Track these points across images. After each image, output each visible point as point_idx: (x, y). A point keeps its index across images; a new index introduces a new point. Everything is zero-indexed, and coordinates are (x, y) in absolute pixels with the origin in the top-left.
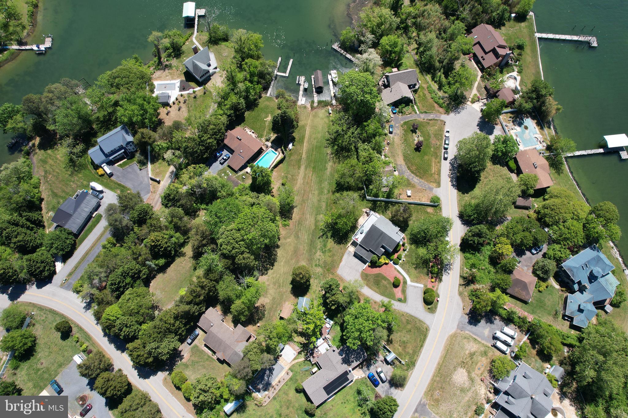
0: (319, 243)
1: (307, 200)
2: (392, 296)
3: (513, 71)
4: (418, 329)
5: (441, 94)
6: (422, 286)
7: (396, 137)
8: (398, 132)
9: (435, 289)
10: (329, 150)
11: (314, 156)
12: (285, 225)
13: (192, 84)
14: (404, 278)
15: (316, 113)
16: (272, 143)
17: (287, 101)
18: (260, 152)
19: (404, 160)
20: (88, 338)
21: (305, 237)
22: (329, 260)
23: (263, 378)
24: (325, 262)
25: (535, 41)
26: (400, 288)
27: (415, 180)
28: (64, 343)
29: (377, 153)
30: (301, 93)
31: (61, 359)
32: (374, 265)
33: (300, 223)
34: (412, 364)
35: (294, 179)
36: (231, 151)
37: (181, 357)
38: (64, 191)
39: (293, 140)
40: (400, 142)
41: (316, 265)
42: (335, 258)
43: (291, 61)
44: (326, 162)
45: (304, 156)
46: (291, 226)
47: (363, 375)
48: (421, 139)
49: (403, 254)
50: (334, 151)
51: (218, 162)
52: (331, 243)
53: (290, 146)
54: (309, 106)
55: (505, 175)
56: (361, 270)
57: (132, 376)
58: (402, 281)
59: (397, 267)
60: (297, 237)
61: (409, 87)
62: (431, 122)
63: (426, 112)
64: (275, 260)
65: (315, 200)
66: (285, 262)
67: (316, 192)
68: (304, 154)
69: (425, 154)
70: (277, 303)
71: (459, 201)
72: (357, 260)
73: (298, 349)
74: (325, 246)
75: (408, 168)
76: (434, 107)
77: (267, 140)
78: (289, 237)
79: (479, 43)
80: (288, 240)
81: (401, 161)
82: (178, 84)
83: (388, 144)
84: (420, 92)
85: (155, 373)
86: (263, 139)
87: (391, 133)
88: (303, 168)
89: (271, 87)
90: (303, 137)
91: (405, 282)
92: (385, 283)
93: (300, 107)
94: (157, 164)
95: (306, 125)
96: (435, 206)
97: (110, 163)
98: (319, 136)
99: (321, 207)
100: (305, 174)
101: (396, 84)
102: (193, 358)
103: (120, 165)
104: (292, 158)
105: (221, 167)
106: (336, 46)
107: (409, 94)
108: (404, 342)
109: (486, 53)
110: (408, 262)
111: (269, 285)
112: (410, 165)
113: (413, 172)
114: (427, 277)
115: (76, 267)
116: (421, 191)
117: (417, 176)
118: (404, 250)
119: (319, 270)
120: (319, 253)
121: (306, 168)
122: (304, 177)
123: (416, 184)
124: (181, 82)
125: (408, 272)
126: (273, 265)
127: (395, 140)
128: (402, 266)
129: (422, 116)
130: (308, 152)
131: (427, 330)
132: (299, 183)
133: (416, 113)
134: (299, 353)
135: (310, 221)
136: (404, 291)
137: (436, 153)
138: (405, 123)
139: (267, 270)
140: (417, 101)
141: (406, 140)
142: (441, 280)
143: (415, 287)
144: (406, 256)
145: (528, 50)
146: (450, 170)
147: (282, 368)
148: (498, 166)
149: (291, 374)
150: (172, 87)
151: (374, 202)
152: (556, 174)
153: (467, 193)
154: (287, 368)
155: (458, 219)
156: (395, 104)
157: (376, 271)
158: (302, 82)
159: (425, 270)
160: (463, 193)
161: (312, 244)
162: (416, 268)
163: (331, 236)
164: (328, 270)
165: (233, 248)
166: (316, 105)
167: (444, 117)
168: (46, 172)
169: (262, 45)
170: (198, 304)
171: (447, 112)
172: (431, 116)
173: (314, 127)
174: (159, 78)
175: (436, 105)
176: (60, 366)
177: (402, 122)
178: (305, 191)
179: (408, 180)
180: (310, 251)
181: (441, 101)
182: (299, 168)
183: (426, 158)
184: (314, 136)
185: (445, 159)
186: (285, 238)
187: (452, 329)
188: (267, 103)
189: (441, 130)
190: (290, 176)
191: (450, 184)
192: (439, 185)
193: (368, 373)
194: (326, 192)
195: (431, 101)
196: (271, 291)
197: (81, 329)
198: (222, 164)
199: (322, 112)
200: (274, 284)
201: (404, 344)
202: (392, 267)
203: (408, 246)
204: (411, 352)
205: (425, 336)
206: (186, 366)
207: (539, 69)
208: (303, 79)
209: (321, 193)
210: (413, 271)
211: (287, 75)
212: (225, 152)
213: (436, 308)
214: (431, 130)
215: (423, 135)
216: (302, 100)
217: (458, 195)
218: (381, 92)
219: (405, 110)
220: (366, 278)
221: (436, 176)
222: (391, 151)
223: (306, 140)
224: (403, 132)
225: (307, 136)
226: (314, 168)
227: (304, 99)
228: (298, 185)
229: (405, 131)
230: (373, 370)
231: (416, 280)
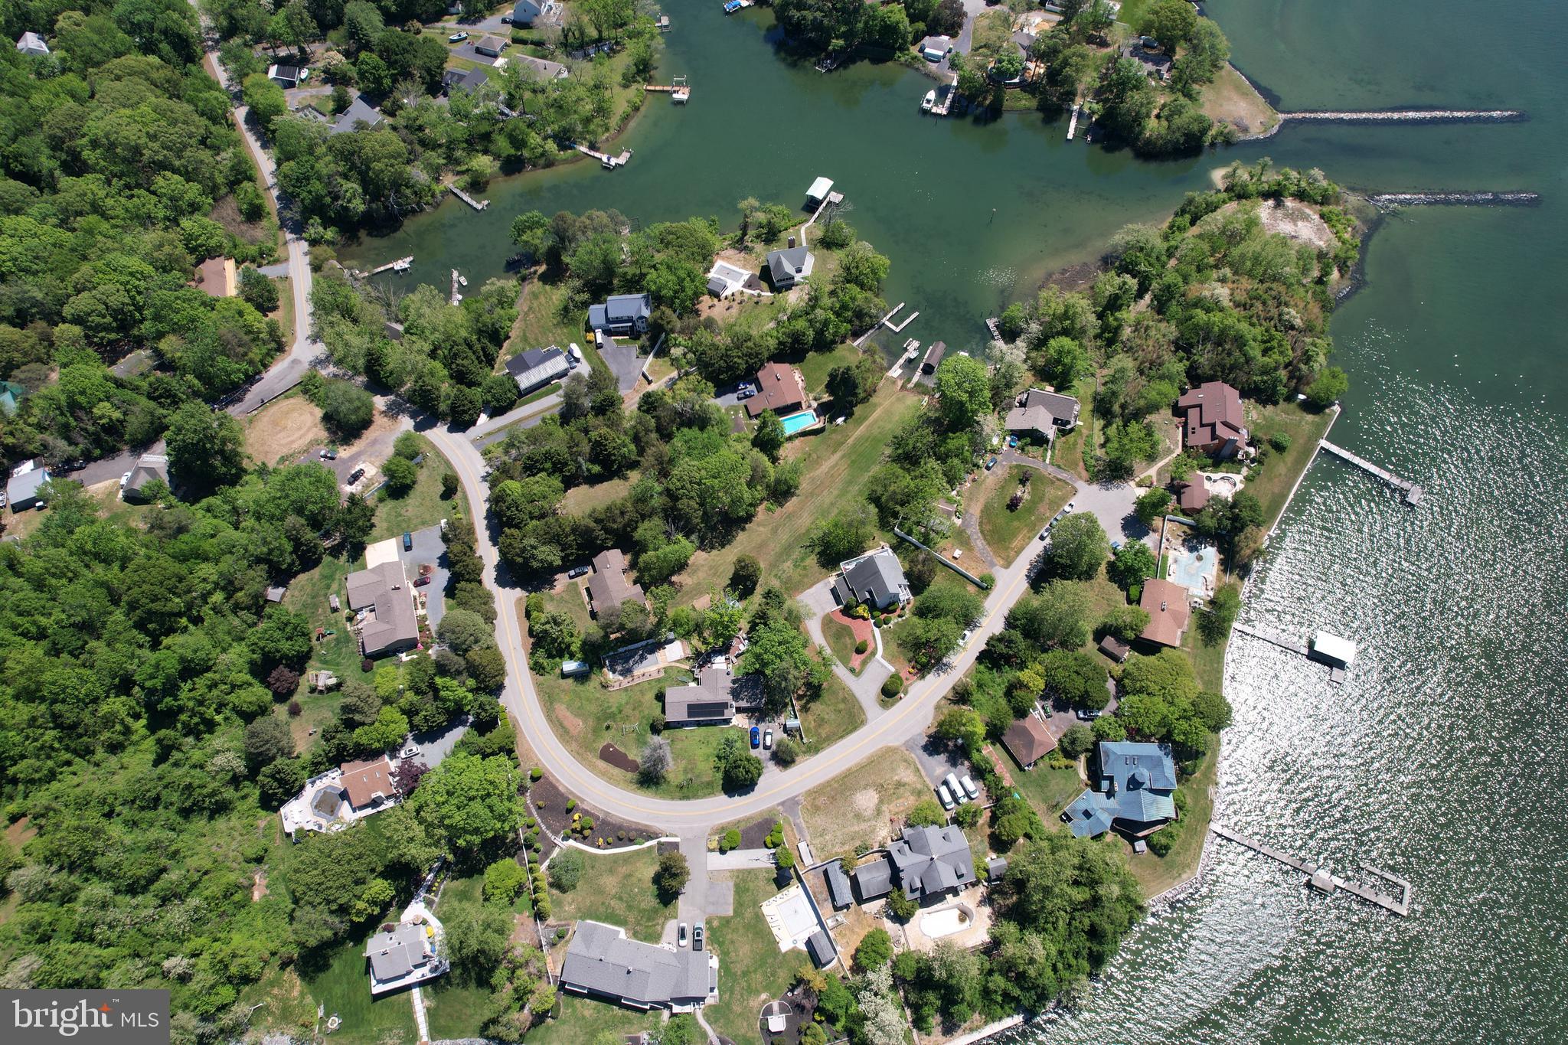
0: (797, 553)
1: (818, 495)
2: (845, 660)
3: (1239, 473)
4: (852, 715)
5: (1099, 452)
6: (893, 669)
7: (991, 477)
8: (1000, 472)
9: (906, 683)
10: (888, 451)
11: (863, 447)
12: (769, 510)
13: (764, 285)
14: (876, 648)
15: (904, 396)
16: (819, 404)
17: (874, 362)
18: (796, 407)
19: (982, 511)
20: (468, 510)
21: (784, 537)
22: (796, 577)
23: (627, 661)
24: (789, 578)
25: (1312, 450)
26: (862, 656)
27: (979, 543)
28: (441, 502)
29: (948, 482)
30: (901, 361)
31: (427, 517)
32: (848, 611)
33: (790, 516)
34: (814, 749)
35: (818, 462)
36: (760, 389)
37: (552, 587)
38: (536, 339)
39: (849, 415)
40: (994, 486)
41: (776, 576)
42: (806, 580)
43: (916, 314)
44: (874, 462)
45: (850, 441)
46: (776, 514)
47: (746, 726)
48: (1026, 496)
49: (894, 619)
50: (894, 454)
51: (735, 395)
52: (812, 560)
53: (840, 420)
54: (900, 383)
55: (1115, 598)
56: (828, 610)
57: (489, 576)
58: (869, 650)
59: (876, 631)
60: (775, 531)
61: (1055, 421)
62: (1057, 482)
63: (1059, 467)
64: (729, 542)
65: (827, 501)
67: (836, 492)
68: (852, 438)
69: (1018, 518)
70: (698, 591)
71: (1022, 598)
72: (831, 597)
73: (689, 653)
74: (803, 559)
75: (981, 523)
76: (1077, 465)
77: (815, 399)
78: (764, 526)
79: (1200, 406)
80: (762, 529)
81: (976, 510)
82: (746, 277)
83: (974, 480)
84: (1071, 437)
85: (513, 586)
86: (811, 396)
87: (988, 468)
88: (838, 454)
89: (866, 335)
90: (866, 418)
91: (874, 653)
92: (848, 641)
93: (887, 379)
94: (660, 361)
95: (880, 404)
96: (982, 588)
97: (607, 332)
98: (888, 426)
99: (830, 511)
100: (837, 464)
101: (1037, 407)
102: (563, 593)
103: (617, 341)
104: (833, 436)
105: (736, 402)
106: (991, 323)
107: (1051, 432)
108: (823, 719)
109: (1202, 425)
110: (895, 632)
111: (703, 565)
112: (985, 521)
113: (982, 532)
114: (906, 663)
115: (500, 430)
116: (977, 560)
117: (985, 539)
118: (900, 616)
120: (789, 564)
121: (843, 457)
122: (833, 467)
123: (976, 548)
124: (752, 276)
125: (885, 644)
126: (723, 546)
127: (988, 480)
128: (883, 634)
129: (1050, 469)
130: (858, 439)
131: (863, 723)
132: (820, 469)
133: (1044, 460)
134: (687, 658)
135: (804, 521)
136: (864, 663)
137: (1034, 525)
138: (1018, 466)
139: (712, 548)
140: (1058, 446)
141: (1003, 487)
142: (923, 677)
143: (883, 666)
144: (897, 623)
145: (1289, 457)
146: (1039, 555)
147: (656, 663)
148: (1115, 586)
149: (662, 674)
150: (736, 276)
151: (902, 540)
154: (662, 665)
155: (1004, 615)
156: (1019, 434)
157: (847, 621)
158: (910, 348)
159: (911, 654)
160: (1034, 590)
161: (787, 550)
162: (899, 645)
163: (818, 553)
164: (786, 589)
165: (683, 487)
166: (910, 385)
167: (1081, 485)
168: (530, 308)
169: (884, 276)
170: (607, 531)
171: (1090, 481)
172: (1064, 475)
173: (888, 413)
174: (728, 259)
175: (1081, 464)
176: (424, 523)
177: (1014, 463)
178: (822, 482)
179: (969, 537)
180: (780, 555)
181: (1093, 462)
182: (834, 452)
183: (1016, 524)
184: (880, 423)
185: (1042, 538)
186: (759, 525)
187: (896, 741)
188: (847, 354)
189: (1064, 498)
190: (815, 456)
191: (1025, 572)
192: (1008, 565)
193: (753, 726)
195: (1079, 455)
196: (701, 575)
197: (465, 498)
198: (739, 399)
199: (912, 399)
200: (711, 568)
201: (821, 722)
202: (870, 626)
203: (908, 613)
205: (855, 729)
206: (552, 598)
207: (1290, 490)
208: (916, 344)
210: (893, 647)
211: (897, 330)
212: (752, 387)
213: (892, 705)
214: (1051, 493)
215: (1033, 493)
216: (896, 372)
217: (1026, 592)
218: (1010, 409)
219: (1030, 448)
220: (827, 622)
221: (1012, 553)
222: (971, 491)
223: (867, 423)
224: (1007, 476)
225: (871, 419)
226: (853, 462)
227: (900, 371)
228: (818, 472)
229: (1011, 476)
230: (762, 727)
231: (890, 658)
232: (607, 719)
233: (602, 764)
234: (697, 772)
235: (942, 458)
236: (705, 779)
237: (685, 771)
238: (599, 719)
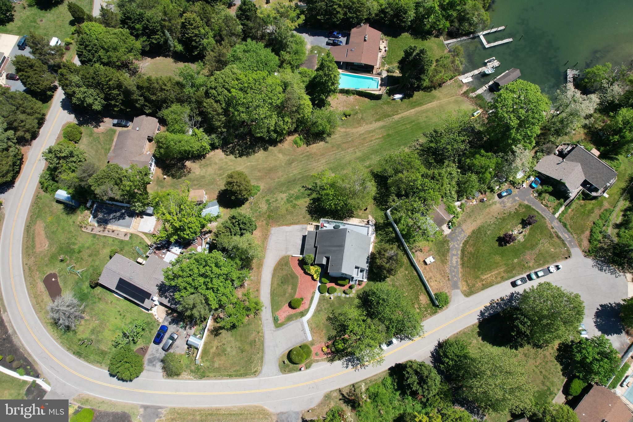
0: (297, 190)
1: (343, 150)
2: (275, 306)
4: (250, 361)
5: (611, 231)
6: (310, 338)
7: (498, 205)
8: (509, 204)
9: (313, 357)
10: (423, 140)
11: (404, 127)
12: (296, 143)
14: (307, 311)
15: (462, 101)
16: (388, 76)
17: (453, 62)
18: (367, 69)
19: (473, 232)
21: (295, 171)
22: (283, 211)
23: (109, 213)
24: (277, 208)
26: (292, 312)
27: (455, 259)
28: (67, 26)
29: (458, 192)
30: (476, 72)
31: (51, 32)
32: (302, 263)
33: (310, 156)
34: (201, 374)
35: (359, 122)
36: (347, 43)
37: (97, 126)
39: (408, 95)
40: (496, 215)
41: (267, 201)
42: (289, 217)
43: (511, 40)
44: (405, 144)
45: (396, 117)
46: (299, 149)
47: (161, 320)
48: (521, 238)
49: (339, 291)
50: (426, 146)
51: (327, 40)
52: (305, 202)
53: (398, 96)
54: (465, 89)
55: (552, 383)
56: (290, 253)
58: (301, 309)
59: (317, 294)
60: (290, 163)
61: (585, 184)
62: (555, 239)
63: (565, 225)
64: (248, 154)
65: (348, 158)
66: (253, 166)
67: (359, 154)
68: (399, 116)
69: (502, 254)
70: (199, 183)
71: (464, 333)
72: (300, 242)
74: (297, 198)
75: (466, 243)
76: (583, 232)
77: (387, 71)
78: (284, 154)
80: (281, 156)
81: (469, 228)
83: (482, 201)
84: (590, 204)
85: (71, 112)
86: (386, 67)
87: (500, 196)
88: (380, 124)
89: (459, 39)
90: (420, 104)
91: (303, 314)
92: (289, 290)
93: (456, 81)
95: (439, 99)
96: (434, 304)
98: (435, 120)
99: (343, 169)
100: (374, 131)
101: (574, 164)
102: (101, 136)
104: (385, 107)
105: (323, 45)
106: (571, 74)
107: (574, 190)
108: (224, 350)
110: (332, 304)
111: (216, 163)
112: (471, 242)
113: (463, 251)
114: (325, 339)
116: (443, 274)
117: (462, 259)
118: (344, 292)
119: (264, 207)
120: (284, 196)
121: (383, 127)
122: (369, 132)
123: (449, 263)
125: (318, 310)
126: (241, 156)
127: (494, 207)
128: (321, 300)
129: (556, 224)
131: (255, 373)
132: (358, 129)
133: (554, 213)
134: (153, 235)
135: (318, 167)
136: (290, 318)
137: (514, 268)
138: (528, 207)
139: (232, 153)
140: (573, 206)
141: (504, 219)
142: (332, 360)
143: (303, 330)
144: (339, 298)
146: (502, 299)
147: (128, 226)
148: (560, 367)
149: (127, 238)
151: (388, 224)
153: (483, 339)
154: (131, 230)
155: (436, 343)
156: (544, 179)
157: (298, 271)
158: (490, 65)
159: (334, 333)
160: (479, 334)
161: (291, 182)
162: (329, 319)
163: (313, 199)
164: (269, 217)
165: (215, 88)
166: (473, 95)
167: (577, 253)
170: (147, 99)
171: (588, 253)
172: (565, 235)
175: (587, 233)
177: (526, 203)
178: (353, 141)
179: (448, 250)
180: (282, 185)
181: (600, 237)
182: (378, 120)
183: (498, 258)
184: (430, 115)
185: (514, 284)
186: (280, 151)
187: (272, 407)
188: (435, 47)
189: (554, 258)
190: (360, 116)
191: (482, 308)
192: (468, 294)
193: (166, 324)
194: (367, 163)
195: (589, 224)
196: (210, 170)
198: (328, 44)
199: (467, 106)
200: (220, 168)
201: (221, 352)
202: (314, 287)
203: (353, 293)
204: (216, 365)
205: (245, 375)
206: (91, 134)
208: (496, 63)
209: (362, 159)
210: (323, 317)
211: (487, 46)
212: (343, 40)
213: (290, 371)
214: (544, 245)
215: (528, 239)
216: (467, 78)
217: (471, 328)
218: (549, 153)
219: (547, 196)
220: (283, 263)
221: (479, 285)
222: (474, 210)
223: (418, 109)
224: (513, 210)
225: (424, 107)
226: (389, 136)
227: (470, 79)
228: (354, 130)
229: (517, 213)
230: (172, 328)
231: (314, 327)
232: (66, 253)
233: (41, 286)
234: (100, 337)
235: (464, 169)
236: (103, 347)
237: (93, 331)
238: (61, 249)
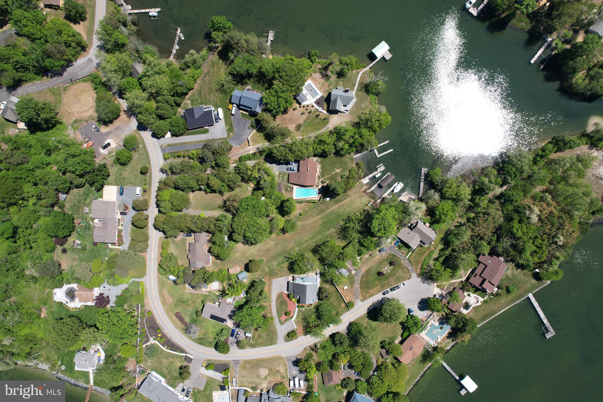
0: (281, 259)
1: (302, 234)
2: (279, 316)
3: (483, 297)
4: (272, 339)
5: (431, 262)
6: (296, 327)
7: (378, 256)
8: (383, 255)
9: (298, 335)
10: (342, 223)
11: (332, 217)
12: (277, 234)
13: (325, 105)
14: (293, 316)
15: (363, 196)
16: (322, 187)
19: (366, 271)
20: (150, 184)
21: (279, 249)
22: (276, 270)
24: (273, 269)
25: (523, 296)
26: (286, 317)
27: (357, 285)
28: (140, 175)
29: (358, 253)
30: (371, 176)
31: (133, 181)
32: (288, 296)
33: (285, 240)
34: (253, 346)
35: (308, 217)
36: (298, 170)
37: (176, 238)
38: (205, 96)
39: (333, 197)
40: (377, 261)
41: (268, 266)
42: (279, 273)
43: (392, 150)
44: (333, 227)
45: (328, 211)
46: (280, 237)
47: (231, 327)
49: (306, 307)
50: (343, 226)
51: (286, 167)
52: (286, 265)
53: (328, 199)
54: (365, 187)
55: (397, 333)
56: (282, 291)
57: (151, 222)
58: (291, 316)
59: (297, 309)
60: (276, 245)
61: (421, 241)
62: (405, 269)
63: (410, 262)
64: (255, 244)
65: (305, 238)
66: (258, 250)
67: (310, 236)
68: (329, 210)
69: (379, 280)
71: (361, 318)
72: (286, 285)
73: (221, 288)
74: (282, 263)
75: (363, 276)
76: (419, 264)
77: (322, 182)
78: (273, 241)
79: (486, 266)
80: (271, 242)
81: (364, 270)
82: (318, 97)
83: (370, 255)
85: (159, 231)
87: (379, 251)
88: (320, 216)
89: (362, 153)
90: (340, 201)
91: (291, 318)
92: (284, 308)
93: (360, 183)
94: (259, 134)
95: (350, 196)
96: (347, 307)
97: (239, 106)
98: (348, 210)
99: (303, 245)
100: (316, 221)
101: (416, 234)
102: (179, 242)
103: (242, 114)
104: (321, 207)
105: (285, 171)
106: (424, 170)
107: (415, 246)
108: (261, 336)
109: (480, 276)
110: (303, 313)
111: (240, 250)
112: (365, 276)
113: (361, 281)
114: (302, 327)
115: (174, 145)
116: (352, 293)
117: (360, 285)
118: (308, 307)
119: (267, 269)
120: (276, 263)
121: (322, 218)
122: (314, 222)
123: (354, 288)
124: (322, 97)
125: (298, 316)
126: (252, 245)
127: (377, 257)
128: (299, 311)
129: (406, 262)
130: (331, 212)
131: (275, 343)
132: (309, 221)
133: (406, 256)
134: (219, 291)
135: (290, 245)
136: (286, 320)
137: (384, 286)
138: (393, 255)
139: (247, 244)
140: (416, 251)
141: (381, 263)
142: (306, 335)
143: (293, 324)
144: (306, 309)
145: (510, 297)
146: (378, 301)
147: (207, 288)
148: (401, 326)
149: (207, 293)
150: (314, 94)
151: (326, 272)
152: (419, 361)
153: (369, 319)
154: (208, 289)
155: (348, 323)
157: (287, 299)
158: (380, 170)
159: (305, 324)
160: (368, 317)
161: (279, 255)
162: (303, 319)
163: (290, 263)
164: (270, 274)
166: (369, 191)
167: (414, 275)
168: (208, 72)
169: (385, 127)
171: (419, 275)
172: (410, 267)
173: (352, 202)
174: (314, 80)
175: (421, 265)
176: (130, 183)
177: (392, 253)
178: (306, 228)
179: (354, 281)
180: (274, 257)
181: (426, 267)
182: (318, 214)
183: (377, 282)
184: (345, 207)
185: (384, 294)
186: (271, 240)
187: (284, 355)
188: (348, 160)
189: (403, 279)
190: (309, 213)
191: (368, 306)
192: (362, 301)
193: (234, 328)
194: (314, 240)
195: (422, 260)
196: (238, 254)
197: (151, 176)
198: (287, 170)
199: (366, 199)
200: (243, 253)
201: (260, 337)
202: (295, 306)
203: (312, 307)
204: (259, 342)
205: (271, 344)
206: (174, 242)
207: (500, 311)
208: (382, 168)
209: (311, 238)
210: (300, 318)
211: (378, 157)
212: (295, 165)
213: (289, 341)
214: (400, 273)
215: (392, 271)
216: (366, 181)
217: (364, 315)
218: (405, 227)
219: (402, 249)
220: (280, 295)
221: (368, 295)
222: (367, 260)
223: (339, 204)
224: (386, 257)
225: (343, 203)
226: (324, 223)
227: (368, 181)
228: (307, 222)
229: (388, 258)
230: (237, 330)
231: (297, 323)
232: (181, 302)
233: (174, 318)
234: (207, 337)
236: (210, 340)
237: (203, 334)
238: (178, 301)
